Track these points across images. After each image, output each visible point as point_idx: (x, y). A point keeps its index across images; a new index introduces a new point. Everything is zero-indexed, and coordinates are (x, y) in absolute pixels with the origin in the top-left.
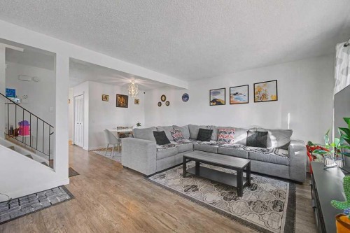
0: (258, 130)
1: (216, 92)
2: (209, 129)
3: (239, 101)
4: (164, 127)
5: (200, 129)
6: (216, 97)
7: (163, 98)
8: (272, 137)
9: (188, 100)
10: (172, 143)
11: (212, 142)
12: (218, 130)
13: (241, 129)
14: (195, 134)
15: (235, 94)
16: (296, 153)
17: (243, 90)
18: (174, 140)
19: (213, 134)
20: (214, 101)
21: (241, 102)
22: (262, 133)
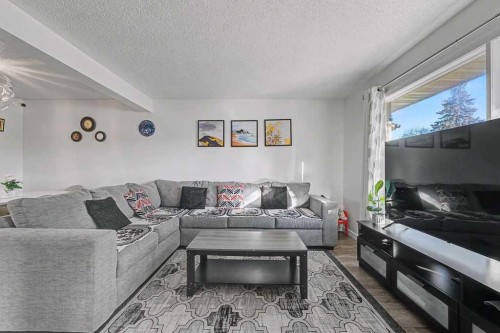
0: (274, 185)
1: (207, 124)
2: (199, 186)
3: (244, 143)
4: (109, 189)
5: (183, 188)
6: (209, 133)
7: (88, 124)
8: (291, 193)
9: (152, 132)
10: (135, 221)
11: (209, 209)
12: (217, 187)
13: (249, 185)
14: (174, 197)
15: (238, 132)
16: (329, 211)
17: (250, 127)
18: (136, 215)
19: (208, 196)
20: (206, 139)
21: (249, 144)
22: (280, 188)
